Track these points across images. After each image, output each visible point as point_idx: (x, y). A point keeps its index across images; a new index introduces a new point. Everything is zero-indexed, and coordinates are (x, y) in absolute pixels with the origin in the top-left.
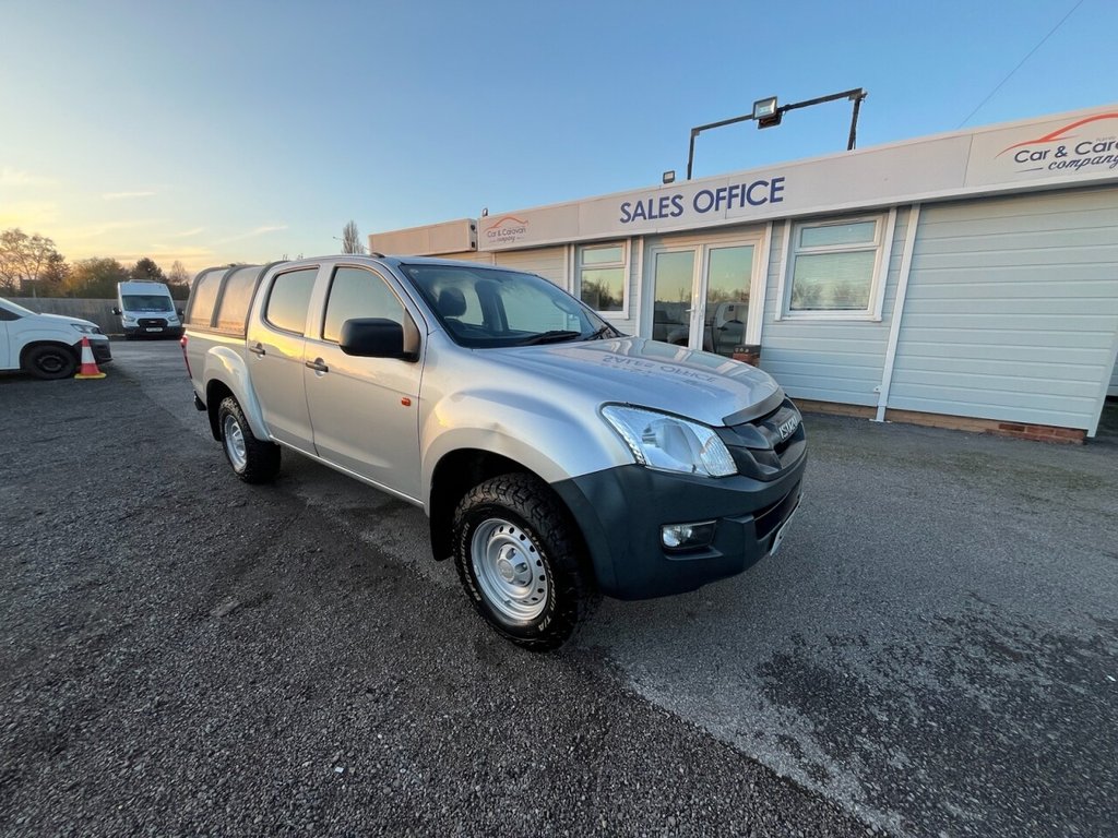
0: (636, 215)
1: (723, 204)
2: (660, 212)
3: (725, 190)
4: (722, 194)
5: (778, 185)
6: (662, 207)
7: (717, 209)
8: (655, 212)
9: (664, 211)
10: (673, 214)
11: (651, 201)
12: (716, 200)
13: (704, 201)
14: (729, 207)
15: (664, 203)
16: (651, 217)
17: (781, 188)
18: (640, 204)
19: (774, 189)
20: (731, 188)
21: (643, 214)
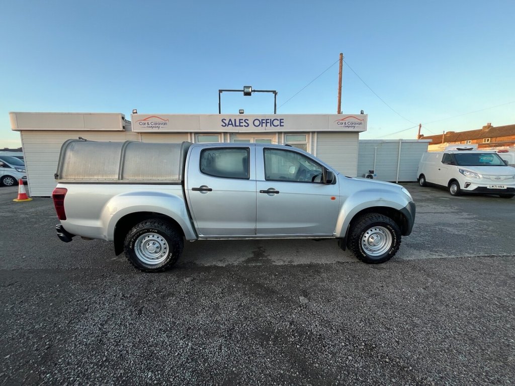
0: (229, 124)
1: (264, 125)
2: (240, 124)
3: (264, 120)
4: (263, 121)
5: (282, 121)
6: (240, 123)
7: (262, 126)
8: (238, 124)
9: (241, 124)
10: (245, 126)
11: (235, 120)
12: (261, 123)
13: (257, 123)
14: (266, 126)
15: (241, 121)
16: (235, 126)
17: (283, 122)
18: (230, 120)
19: (281, 122)
20: (267, 120)
21: (232, 124)
